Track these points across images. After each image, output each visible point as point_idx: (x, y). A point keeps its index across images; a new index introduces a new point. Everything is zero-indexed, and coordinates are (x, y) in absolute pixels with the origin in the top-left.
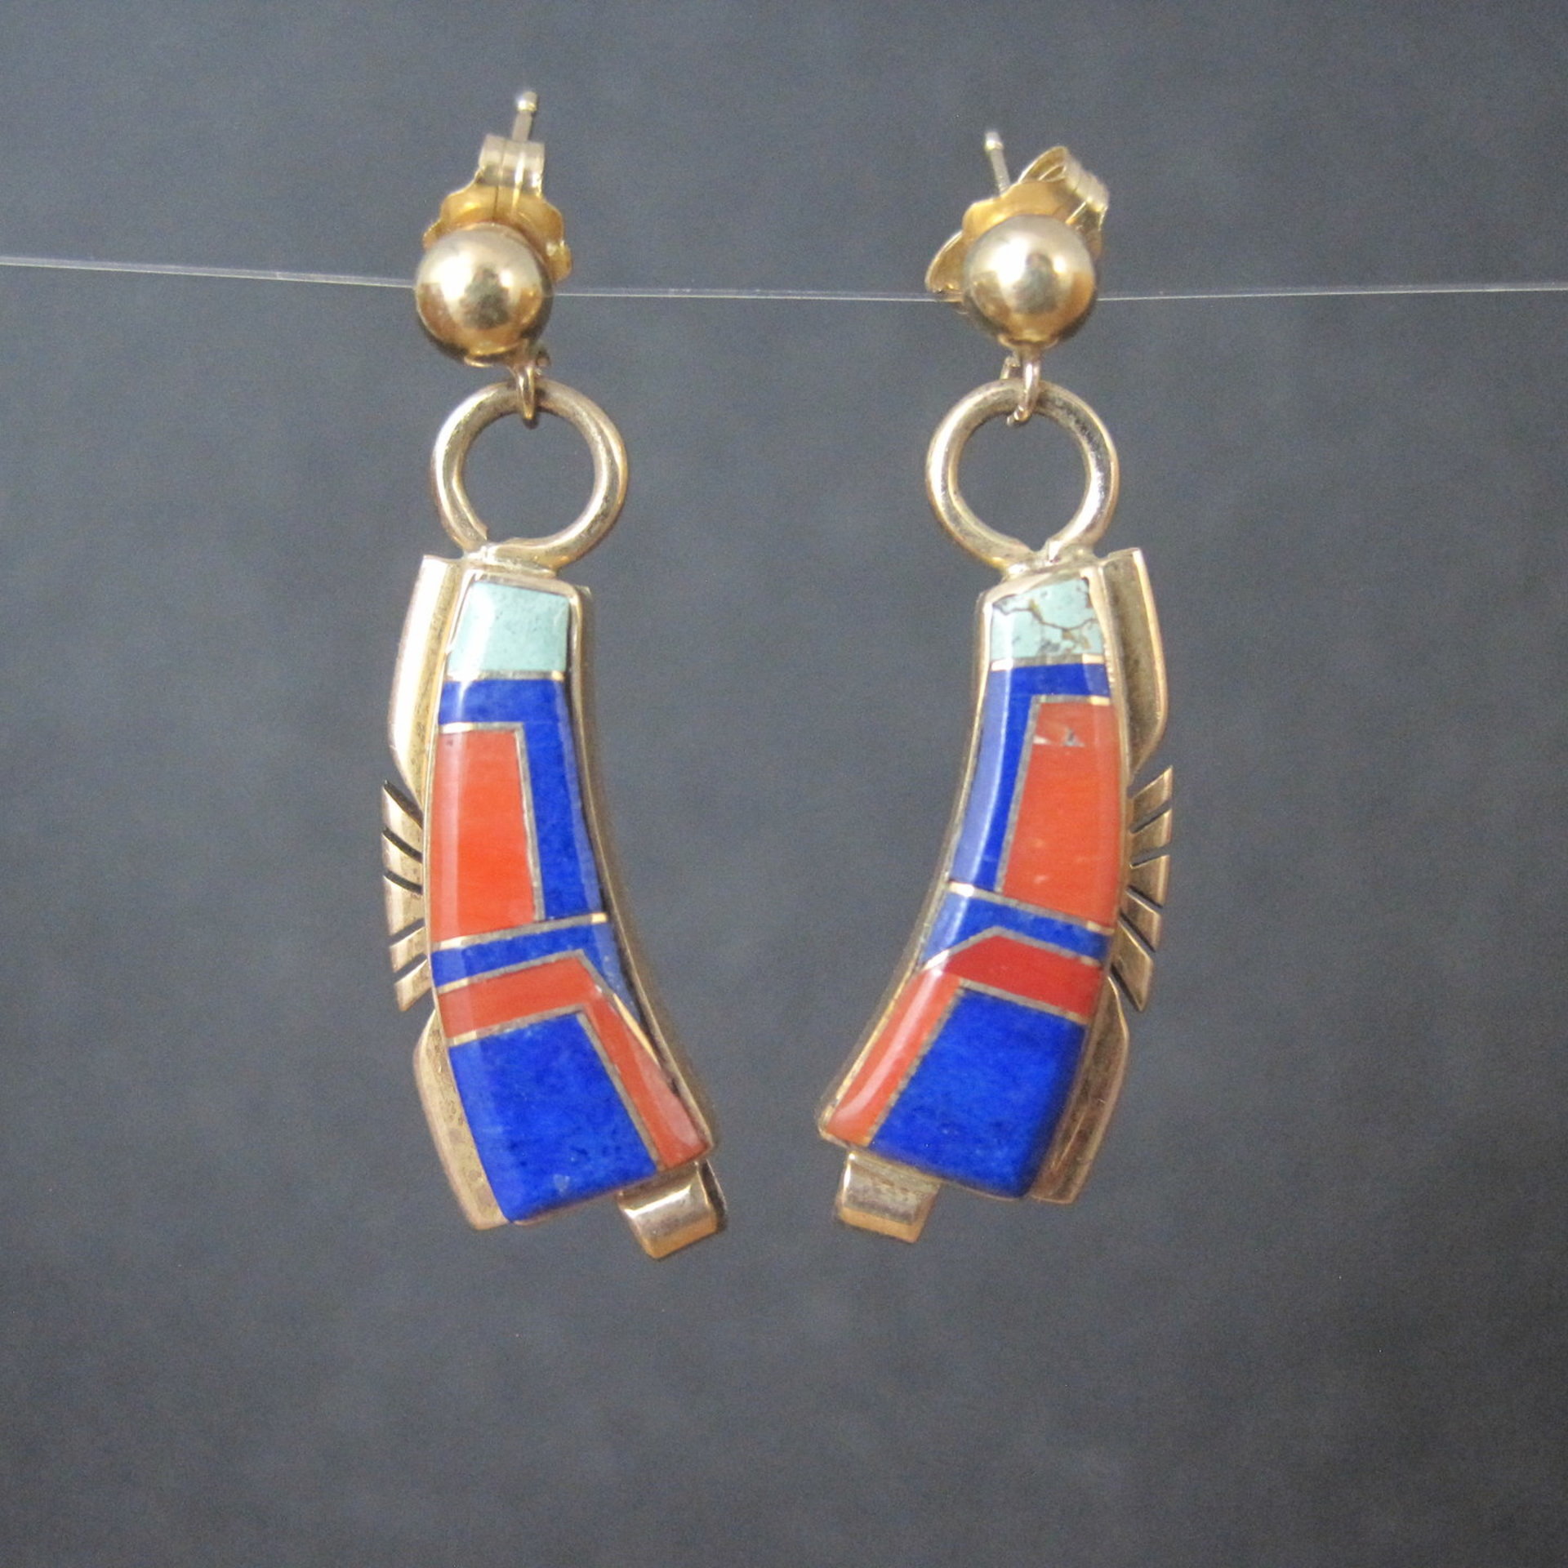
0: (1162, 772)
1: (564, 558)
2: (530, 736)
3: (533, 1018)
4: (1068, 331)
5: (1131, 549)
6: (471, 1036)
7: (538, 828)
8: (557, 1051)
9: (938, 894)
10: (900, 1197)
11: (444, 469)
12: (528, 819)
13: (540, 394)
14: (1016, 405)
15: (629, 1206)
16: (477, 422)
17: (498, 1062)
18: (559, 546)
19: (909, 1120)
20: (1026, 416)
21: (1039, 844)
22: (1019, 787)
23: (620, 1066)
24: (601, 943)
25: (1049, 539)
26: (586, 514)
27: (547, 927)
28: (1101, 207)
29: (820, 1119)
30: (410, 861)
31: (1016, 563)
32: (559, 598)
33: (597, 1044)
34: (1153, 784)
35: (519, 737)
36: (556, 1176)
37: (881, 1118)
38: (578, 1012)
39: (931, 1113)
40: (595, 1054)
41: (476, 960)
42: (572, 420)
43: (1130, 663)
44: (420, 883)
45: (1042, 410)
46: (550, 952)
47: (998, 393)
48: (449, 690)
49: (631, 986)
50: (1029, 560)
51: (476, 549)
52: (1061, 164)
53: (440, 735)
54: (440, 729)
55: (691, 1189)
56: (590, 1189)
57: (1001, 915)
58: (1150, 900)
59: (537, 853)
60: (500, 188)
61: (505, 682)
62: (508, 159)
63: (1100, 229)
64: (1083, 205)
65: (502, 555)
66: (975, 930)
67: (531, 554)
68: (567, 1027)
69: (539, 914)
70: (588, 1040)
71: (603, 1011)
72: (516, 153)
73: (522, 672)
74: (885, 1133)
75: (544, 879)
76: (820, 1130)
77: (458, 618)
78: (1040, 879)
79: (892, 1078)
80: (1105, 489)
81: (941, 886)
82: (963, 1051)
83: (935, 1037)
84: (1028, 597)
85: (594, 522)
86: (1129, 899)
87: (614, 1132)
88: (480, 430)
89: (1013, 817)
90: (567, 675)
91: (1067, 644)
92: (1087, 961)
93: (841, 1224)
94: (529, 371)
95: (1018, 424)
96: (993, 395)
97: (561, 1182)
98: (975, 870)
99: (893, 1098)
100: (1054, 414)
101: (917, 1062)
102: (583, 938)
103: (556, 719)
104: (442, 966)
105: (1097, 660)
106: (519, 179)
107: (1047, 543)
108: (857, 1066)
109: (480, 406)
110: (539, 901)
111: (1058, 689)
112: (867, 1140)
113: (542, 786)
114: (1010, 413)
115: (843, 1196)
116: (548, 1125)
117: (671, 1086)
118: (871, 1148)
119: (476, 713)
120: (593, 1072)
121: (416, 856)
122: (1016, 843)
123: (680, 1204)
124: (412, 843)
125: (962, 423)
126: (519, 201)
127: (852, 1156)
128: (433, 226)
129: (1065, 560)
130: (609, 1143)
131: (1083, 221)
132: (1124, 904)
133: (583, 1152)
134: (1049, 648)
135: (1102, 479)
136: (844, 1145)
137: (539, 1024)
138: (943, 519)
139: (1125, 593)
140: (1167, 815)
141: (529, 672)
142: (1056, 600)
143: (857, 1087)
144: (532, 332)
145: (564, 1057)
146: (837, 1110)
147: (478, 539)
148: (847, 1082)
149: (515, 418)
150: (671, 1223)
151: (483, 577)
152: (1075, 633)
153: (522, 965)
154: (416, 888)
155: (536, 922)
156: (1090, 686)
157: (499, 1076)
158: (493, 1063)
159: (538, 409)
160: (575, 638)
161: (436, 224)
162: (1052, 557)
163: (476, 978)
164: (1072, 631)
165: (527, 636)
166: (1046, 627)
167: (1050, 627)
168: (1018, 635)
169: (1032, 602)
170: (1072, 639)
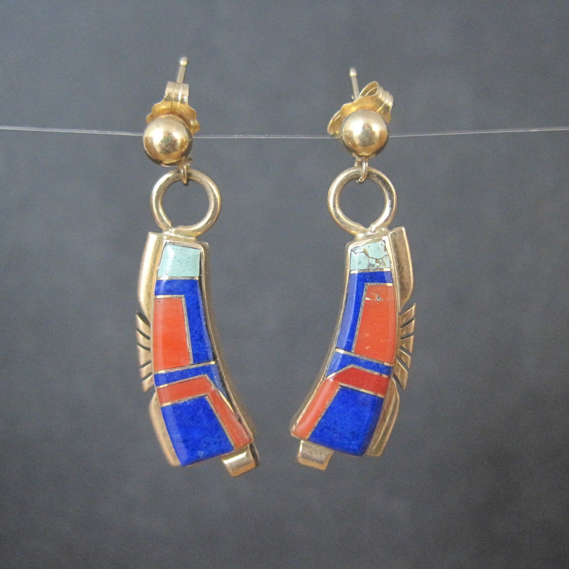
0: (412, 306)
1: (199, 233)
2: (187, 299)
3: (190, 398)
4: (378, 152)
5: (401, 227)
6: (169, 404)
7: (190, 331)
8: (198, 409)
9: (332, 352)
10: (319, 456)
11: (155, 202)
12: (187, 329)
13: (189, 174)
14: (360, 177)
15: (225, 459)
16: (167, 185)
17: (178, 413)
18: (197, 229)
19: (322, 431)
20: (363, 180)
21: (367, 335)
22: (360, 315)
23: (220, 414)
24: (214, 371)
25: (372, 224)
26: (206, 217)
27: (194, 366)
28: (390, 104)
29: (291, 430)
30: (146, 340)
31: (360, 233)
32: (197, 250)
33: (212, 406)
34: (408, 311)
35: (183, 300)
36: (199, 452)
37: (312, 430)
38: (206, 396)
39: (329, 428)
40: (212, 410)
41: (169, 378)
42: (201, 183)
43: (400, 268)
44: (150, 348)
45: (369, 178)
46: (196, 375)
47: (353, 172)
48: (159, 283)
49: (224, 385)
50: (364, 232)
51: (167, 230)
52: (376, 87)
53: (156, 299)
54: (156, 297)
55: (247, 453)
56: (211, 455)
57: (354, 360)
58: (407, 351)
59: (190, 341)
60: (173, 102)
61: (178, 280)
62: (176, 91)
63: (390, 113)
64: (384, 104)
65: (177, 232)
66: (345, 366)
67: (187, 232)
68: (202, 401)
69: (192, 362)
70: (209, 405)
71: (214, 395)
72: (179, 88)
73: (184, 277)
74: (314, 435)
75: (193, 350)
76: (291, 433)
77: (161, 257)
78: (368, 347)
79: (316, 417)
80: (392, 206)
81: (333, 349)
82: (341, 407)
83: (330, 403)
84: (363, 247)
85: (209, 220)
86: (400, 351)
87: (219, 437)
88: (168, 187)
89: (358, 326)
90: (200, 278)
91: (377, 264)
92: (385, 376)
93: (299, 464)
94: (185, 167)
95: (360, 183)
96: (351, 173)
97: (201, 453)
98: (344, 344)
99: (316, 423)
100: (373, 179)
101: (324, 411)
102: (207, 370)
103: (196, 294)
104: (158, 379)
105: (389, 270)
106: (180, 98)
107: (371, 226)
108: (304, 412)
109: (168, 179)
110: (191, 357)
111: (374, 281)
112: (308, 437)
113: (192, 317)
114: (358, 179)
115: (300, 455)
116: (196, 434)
117: (239, 420)
118: (309, 440)
119: (168, 292)
120: (211, 416)
121: (148, 338)
122: (359, 335)
123: (242, 459)
124: (147, 334)
125: (340, 183)
126: (180, 106)
127: (302, 442)
128: (149, 115)
129: (377, 232)
130: (217, 440)
131: (384, 110)
132: (398, 353)
133: (209, 443)
134: (371, 265)
135: (390, 203)
136: (299, 438)
137: (192, 399)
138: (333, 217)
139: (399, 243)
140: (413, 322)
141: (186, 277)
142: (373, 249)
143: (304, 419)
144: (185, 154)
145: (201, 411)
146: (297, 427)
147: (168, 226)
148: (300, 417)
149: (180, 182)
150: (240, 465)
151: (170, 242)
152: (380, 260)
153: (186, 379)
154: (148, 349)
155: (191, 364)
156: (386, 279)
157: (178, 417)
158: (176, 413)
159: (188, 180)
160: (203, 264)
161: (150, 114)
162: (373, 231)
163: (170, 384)
164: (379, 260)
165: (185, 264)
166: (370, 258)
167: (371, 259)
168: (360, 261)
169: (365, 249)
170: (379, 263)
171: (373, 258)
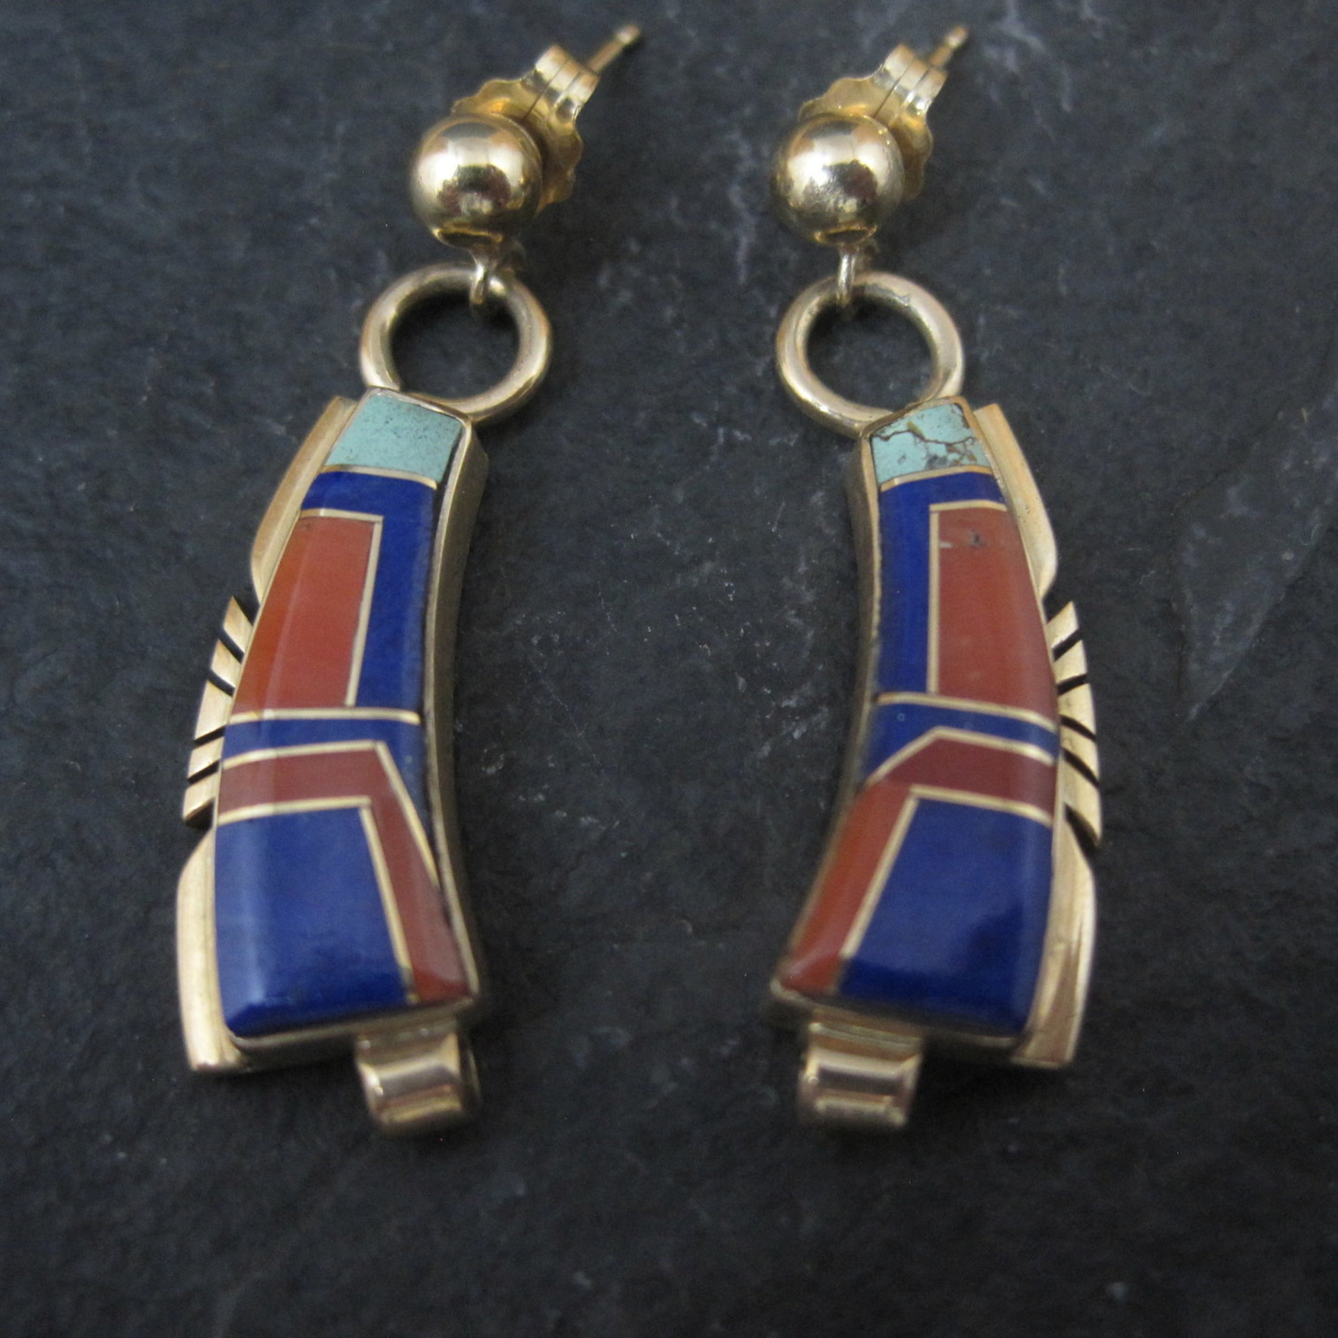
2: (388, 529)
3: (314, 805)
6: (245, 814)
7: (372, 614)
12: (364, 607)
21: (966, 642)
27: (354, 713)
33: (373, 845)
38: (362, 807)
53: (300, 518)
54: (301, 514)
59: (363, 641)
69: (350, 700)
70: (365, 839)
72: (573, 76)
73: (396, 471)
75: (363, 667)
78: (973, 675)
84: (905, 421)
90: (442, 485)
91: (953, 457)
102: (387, 730)
105: (986, 471)
110: (354, 687)
111: (954, 497)
112: (832, 992)
119: (340, 502)
134: (937, 461)
136: (803, 1013)
141: (404, 472)
142: (934, 421)
153: (318, 749)
155: (346, 707)
160: (459, 456)
164: (956, 446)
165: (411, 441)
166: (929, 444)
167: (934, 444)
168: (902, 454)
169: (910, 424)
170: (958, 452)
171: (937, 442)
